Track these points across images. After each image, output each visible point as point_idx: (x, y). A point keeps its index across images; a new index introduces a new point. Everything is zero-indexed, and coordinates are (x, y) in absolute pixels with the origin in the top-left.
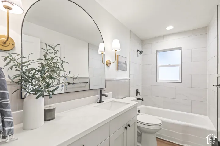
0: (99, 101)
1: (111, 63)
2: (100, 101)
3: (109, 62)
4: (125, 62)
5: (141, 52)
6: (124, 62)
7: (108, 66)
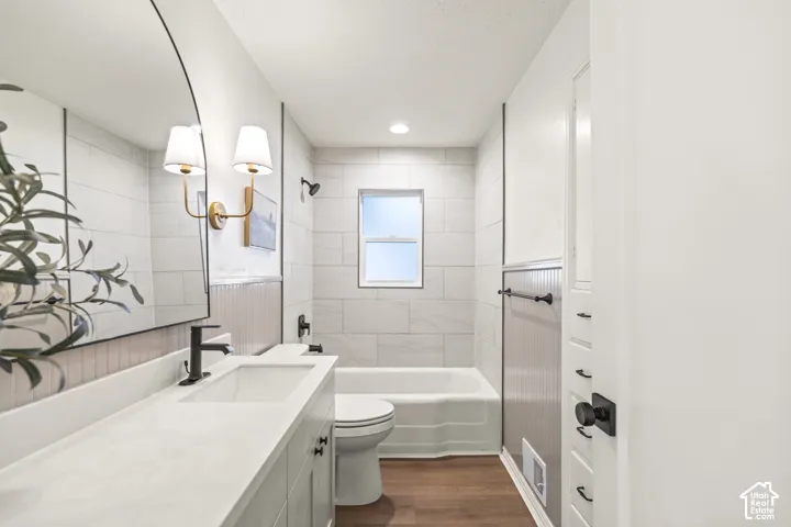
0: (187, 377)
1: (226, 217)
2: (195, 375)
3: (220, 212)
4: (271, 216)
5: (314, 189)
6: (268, 216)
7: (215, 227)
